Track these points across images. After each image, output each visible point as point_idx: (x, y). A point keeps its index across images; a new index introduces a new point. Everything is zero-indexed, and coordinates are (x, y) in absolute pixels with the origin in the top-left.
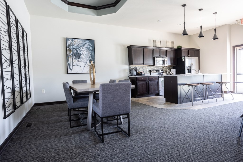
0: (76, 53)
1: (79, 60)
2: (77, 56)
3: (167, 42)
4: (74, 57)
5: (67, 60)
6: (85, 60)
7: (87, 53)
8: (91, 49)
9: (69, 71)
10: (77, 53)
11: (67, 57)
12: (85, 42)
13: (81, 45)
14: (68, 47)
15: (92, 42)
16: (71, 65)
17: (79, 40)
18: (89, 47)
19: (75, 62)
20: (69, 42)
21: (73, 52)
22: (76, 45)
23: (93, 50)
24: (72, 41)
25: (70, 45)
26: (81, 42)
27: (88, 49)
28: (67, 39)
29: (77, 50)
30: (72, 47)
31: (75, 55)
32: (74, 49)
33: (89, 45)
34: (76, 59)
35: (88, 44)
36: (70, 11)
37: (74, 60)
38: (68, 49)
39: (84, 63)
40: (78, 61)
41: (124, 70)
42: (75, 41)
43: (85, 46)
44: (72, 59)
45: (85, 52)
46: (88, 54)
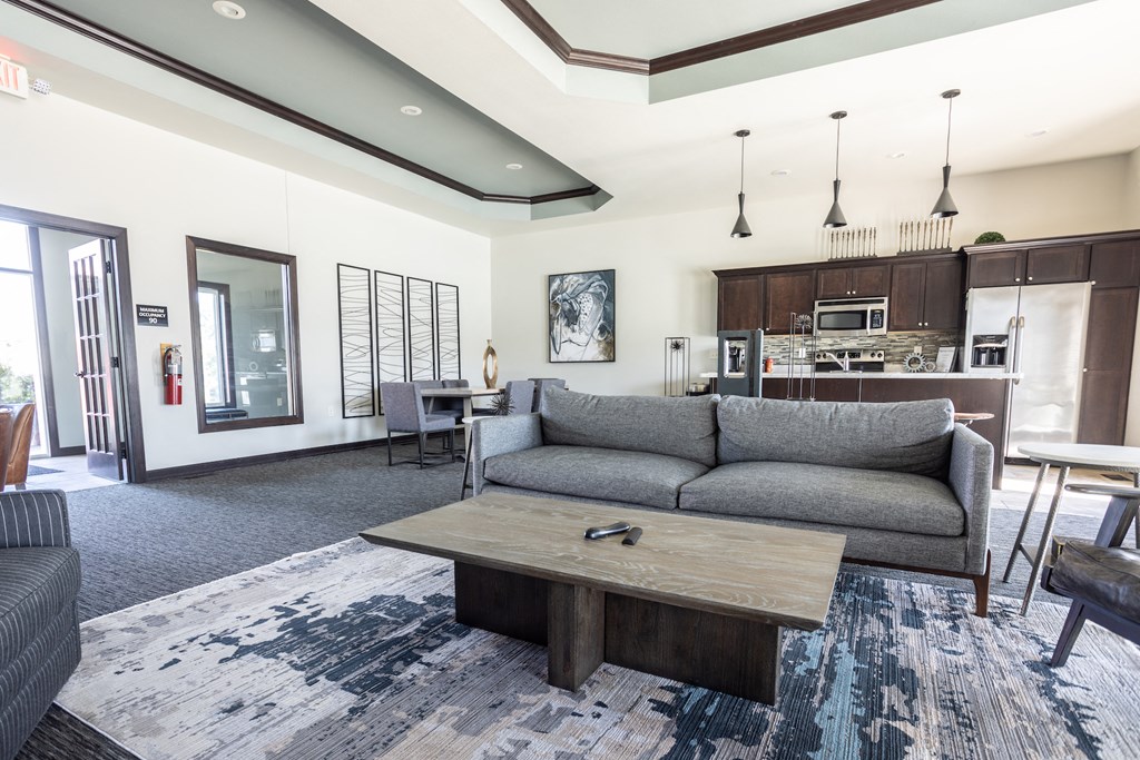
0: (569, 310)
1: (576, 327)
2: (572, 318)
3: (904, 228)
4: (562, 322)
5: (551, 329)
6: (590, 327)
7: (595, 307)
8: (604, 295)
9: (554, 357)
10: (572, 310)
11: (551, 320)
12: (591, 280)
13: (581, 288)
14: (553, 298)
15: (608, 276)
16: (558, 341)
17: (575, 278)
18: (600, 291)
19: (567, 333)
20: (555, 286)
21: (563, 310)
22: (569, 291)
23: (611, 298)
24: (562, 281)
25: (556, 293)
26: (581, 281)
27: (597, 296)
28: (551, 278)
29: (571, 304)
30: (560, 296)
31: (566, 317)
32: (565, 300)
33: (600, 286)
34: (568, 325)
35: (597, 283)
36: (534, 217)
37: (565, 329)
38: (553, 304)
39: (587, 334)
40: (573, 331)
41: (707, 352)
42: (567, 280)
43: (591, 290)
44: (560, 326)
45: (589, 308)
46: (597, 310)
